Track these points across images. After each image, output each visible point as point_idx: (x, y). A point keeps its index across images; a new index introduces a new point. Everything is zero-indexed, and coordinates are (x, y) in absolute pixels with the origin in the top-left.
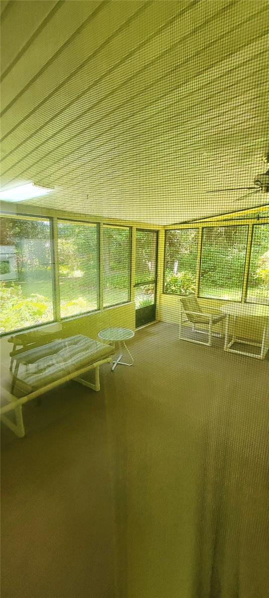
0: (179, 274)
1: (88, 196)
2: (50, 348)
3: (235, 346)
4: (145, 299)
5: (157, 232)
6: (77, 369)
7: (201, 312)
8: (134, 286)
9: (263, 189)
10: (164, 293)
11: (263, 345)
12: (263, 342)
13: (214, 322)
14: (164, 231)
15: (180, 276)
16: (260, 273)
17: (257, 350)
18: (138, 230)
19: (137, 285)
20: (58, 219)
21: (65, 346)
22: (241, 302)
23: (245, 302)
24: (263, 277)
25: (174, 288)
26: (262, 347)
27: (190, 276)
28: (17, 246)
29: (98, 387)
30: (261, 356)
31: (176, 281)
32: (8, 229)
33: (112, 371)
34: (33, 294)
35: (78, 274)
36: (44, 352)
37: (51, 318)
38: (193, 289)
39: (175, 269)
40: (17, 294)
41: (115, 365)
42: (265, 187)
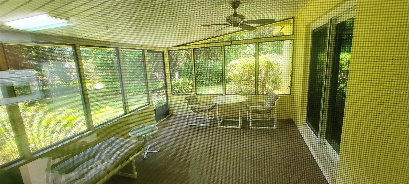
0: (179, 80)
1: (107, 27)
2: (88, 154)
3: (224, 123)
4: (159, 100)
5: (163, 52)
6: (117, 166)
7: (200, 104)
8: (151, 93)
9: (232, 25)
10: (172, 95)
11: (239, 119)
12: (239, 117)
13: (209, 110)
14: (167, 52)
15: (180, 81)
16: (230, 74)
17: (236, 123)
18: (148, 51)
19: (153, 91)
20: (80, 45)
21: (101, 150)
22: (222, 95)
23: (225, 95)
24: (232, 77)
25: (177, 90)
26: (239, 121)
27: (187, 80)
28: (35, 68)
29: (136, 175)
30: (239, 127)
31: (178, 85)
32: (23, 53)
33: (144, 159)
34: (60, 109)
35: (100, 86)
36: (82, 159)
37: (85, 128)
38: (190, 89)
39: (177, 76)
40: (44, 111)
41: (146, 154)
42: (233, 23)
